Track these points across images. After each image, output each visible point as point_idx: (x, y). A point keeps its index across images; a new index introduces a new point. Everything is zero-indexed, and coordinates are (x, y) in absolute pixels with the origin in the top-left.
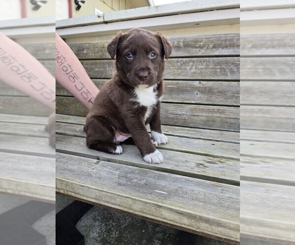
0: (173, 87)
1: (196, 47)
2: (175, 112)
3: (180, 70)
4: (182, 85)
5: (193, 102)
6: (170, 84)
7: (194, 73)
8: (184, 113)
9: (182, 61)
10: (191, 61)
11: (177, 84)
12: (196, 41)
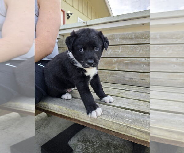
0: (128, 62)
1: (143, 38)
2: (130, 77)
3: (132, 52)
4: (134, 61)
5: (141, 71)
6: (126, 60)
7: (142, 53)
8: (135, 77)
9: (134, 46)
10: (139, 47)
11: (131, 60)
12: (143, 35)
